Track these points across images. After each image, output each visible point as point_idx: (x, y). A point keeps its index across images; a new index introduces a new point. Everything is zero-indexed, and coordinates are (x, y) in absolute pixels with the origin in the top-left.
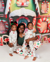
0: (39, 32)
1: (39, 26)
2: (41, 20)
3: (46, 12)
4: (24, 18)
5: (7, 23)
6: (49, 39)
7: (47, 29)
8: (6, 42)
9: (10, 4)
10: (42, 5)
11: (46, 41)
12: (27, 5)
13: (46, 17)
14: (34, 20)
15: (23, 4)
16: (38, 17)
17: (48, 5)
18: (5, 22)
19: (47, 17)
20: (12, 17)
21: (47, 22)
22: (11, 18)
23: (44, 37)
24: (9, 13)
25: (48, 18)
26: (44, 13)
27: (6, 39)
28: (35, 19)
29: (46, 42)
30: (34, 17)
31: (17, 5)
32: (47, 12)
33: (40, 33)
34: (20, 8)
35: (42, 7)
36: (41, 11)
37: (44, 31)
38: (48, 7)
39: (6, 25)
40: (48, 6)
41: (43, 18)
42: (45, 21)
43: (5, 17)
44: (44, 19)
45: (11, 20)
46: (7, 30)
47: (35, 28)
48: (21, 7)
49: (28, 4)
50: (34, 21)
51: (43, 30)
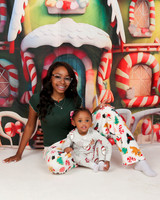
0: (123, 102)
1: (123, 80)
2: (128, 59)
3: (147, 34)
4: (69, 52)
5: (13, 71)
6: (156, 126)
7: (153, 93)
8: (8, 136)
9: (24, 7)
10: (131, 10)
11: (147, 136)
12: (81, 8)
13: (146, 50)
14: (105, 60)
15: (66, 6)
16: (119, 51)
17: (151, 8)
18: (7, 68)
19: (151, 49)
20: (30, 50)
21: (152, 67)
22: (26, 54)
23: (141, 122)
24: (21, 36)
25: (153, 53)
26: (140, 35)
27: (8, 125)
28: (108, 56)
29: (149, 140)
30: (104, 50)
31: (46, 10)
32: (150, 32)
33: (127, 107)
34: (56, 18)
35: (131, 15)
36: (130, 29)
37: (140, 99)
38: (151, 16)
39: (11, 78)
40: (152, 12)
41: (137, 52)
42: (143, 63)
43: (7, 48)
44: (140, 57)
45: (27, 58)
46: (12, 93)
47: (109, 88)
48: (62, 15)
49: (84, 5)
50: (105, 65)
51: (138, 94)
